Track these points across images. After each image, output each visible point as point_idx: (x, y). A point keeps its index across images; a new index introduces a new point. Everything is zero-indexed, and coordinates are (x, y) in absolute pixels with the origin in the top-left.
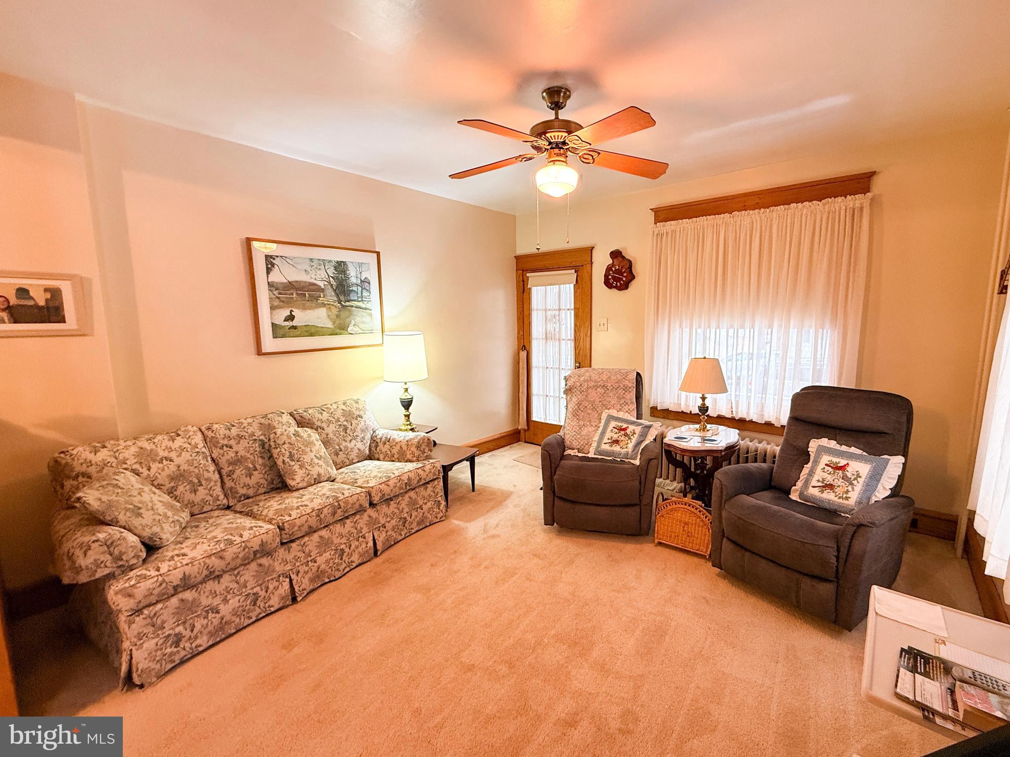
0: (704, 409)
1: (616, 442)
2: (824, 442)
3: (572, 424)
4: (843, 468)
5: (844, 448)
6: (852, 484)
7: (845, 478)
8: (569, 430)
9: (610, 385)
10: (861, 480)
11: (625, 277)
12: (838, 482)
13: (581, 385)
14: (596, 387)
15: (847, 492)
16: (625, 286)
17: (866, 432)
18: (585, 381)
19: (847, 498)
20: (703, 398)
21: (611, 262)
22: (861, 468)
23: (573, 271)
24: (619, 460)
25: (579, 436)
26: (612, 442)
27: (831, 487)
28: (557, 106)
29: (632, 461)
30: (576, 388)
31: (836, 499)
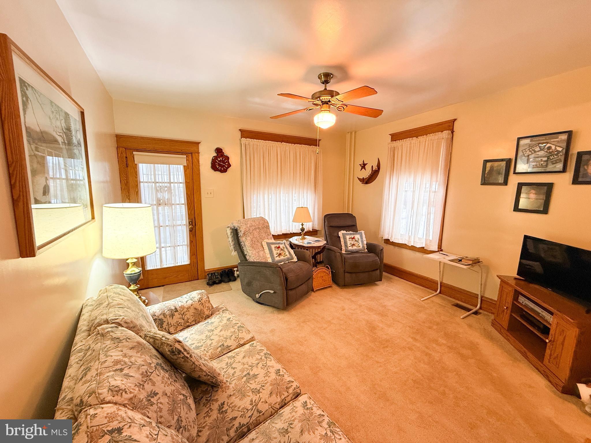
0: (303, 230)
1: (280, 254)
2: (343, 232)
3: (254, 252)
4: (354, 238)
5: (348, 232)
6: (358, 242)
7: (356, 241)
8: (254, 257)
9: (261, 227)
10: (360, 240)
11: (227, 165)
12: (355, 243)
13: (249, 229)
14: (255, 229)
15: (359, 245)
16: (225, 171)
17: (350, 226)
18: (250, 226)
19: (360, 246)
20: (302, 225)
21: (215, 155)
22: (357, 237)
23: (185, 156)
24: (287, 262)
25: (261, 258)
26: (279, 255)
27: (354, 245)
28: (326, 82)
29: (292, 261)
30: (247, 232)
31: (357, 248)
